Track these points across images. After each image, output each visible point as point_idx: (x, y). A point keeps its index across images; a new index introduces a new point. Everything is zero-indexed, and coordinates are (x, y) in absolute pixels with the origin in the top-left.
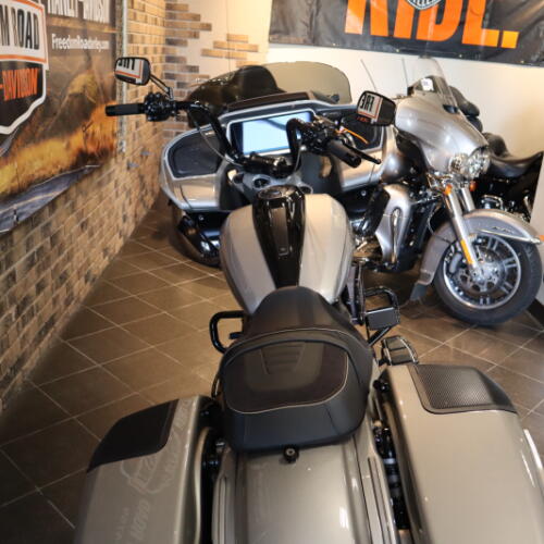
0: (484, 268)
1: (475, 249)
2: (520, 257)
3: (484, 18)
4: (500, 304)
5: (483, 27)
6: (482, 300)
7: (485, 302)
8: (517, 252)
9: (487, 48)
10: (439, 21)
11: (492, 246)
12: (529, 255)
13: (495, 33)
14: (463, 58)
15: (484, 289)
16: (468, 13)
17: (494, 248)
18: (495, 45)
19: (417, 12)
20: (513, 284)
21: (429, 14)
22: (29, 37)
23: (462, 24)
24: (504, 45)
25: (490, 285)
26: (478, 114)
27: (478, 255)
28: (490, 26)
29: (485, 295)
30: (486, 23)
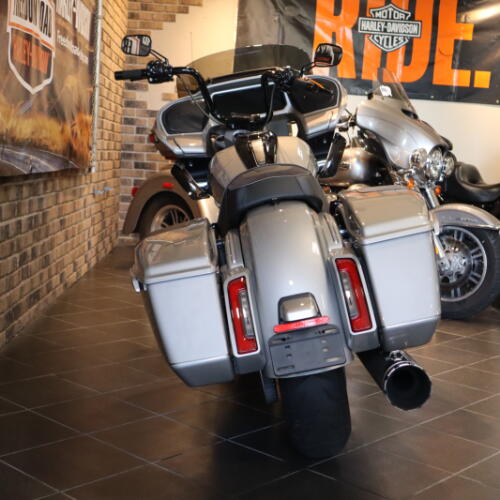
0: (451, 258)
1: (441, 241)
2: (483, 245)
3: (454, 59)
4: (470, 294)
5: (453, 67)
6: (453, 292)
7: (456, 295)
8: (481, 241)
9: (459, 89)
10: (407, 62)
11: (458, 237)
12: (492, 242)
13: (467, 74)
14: (436, 99)
15: (453, 280)
16: (437, 53)
17: (461, 240)
18: (467, 84)
19: (384, 54)
20: (481, 273)
21: (396, 56)
22: (46, 25)
23: (431, 64)
24: (476, 85)
25: (458, 275)
26: (451, 148)
27: (444, 246)
28: (461, 67)
29: (454, 286)
30: (457, 64)
